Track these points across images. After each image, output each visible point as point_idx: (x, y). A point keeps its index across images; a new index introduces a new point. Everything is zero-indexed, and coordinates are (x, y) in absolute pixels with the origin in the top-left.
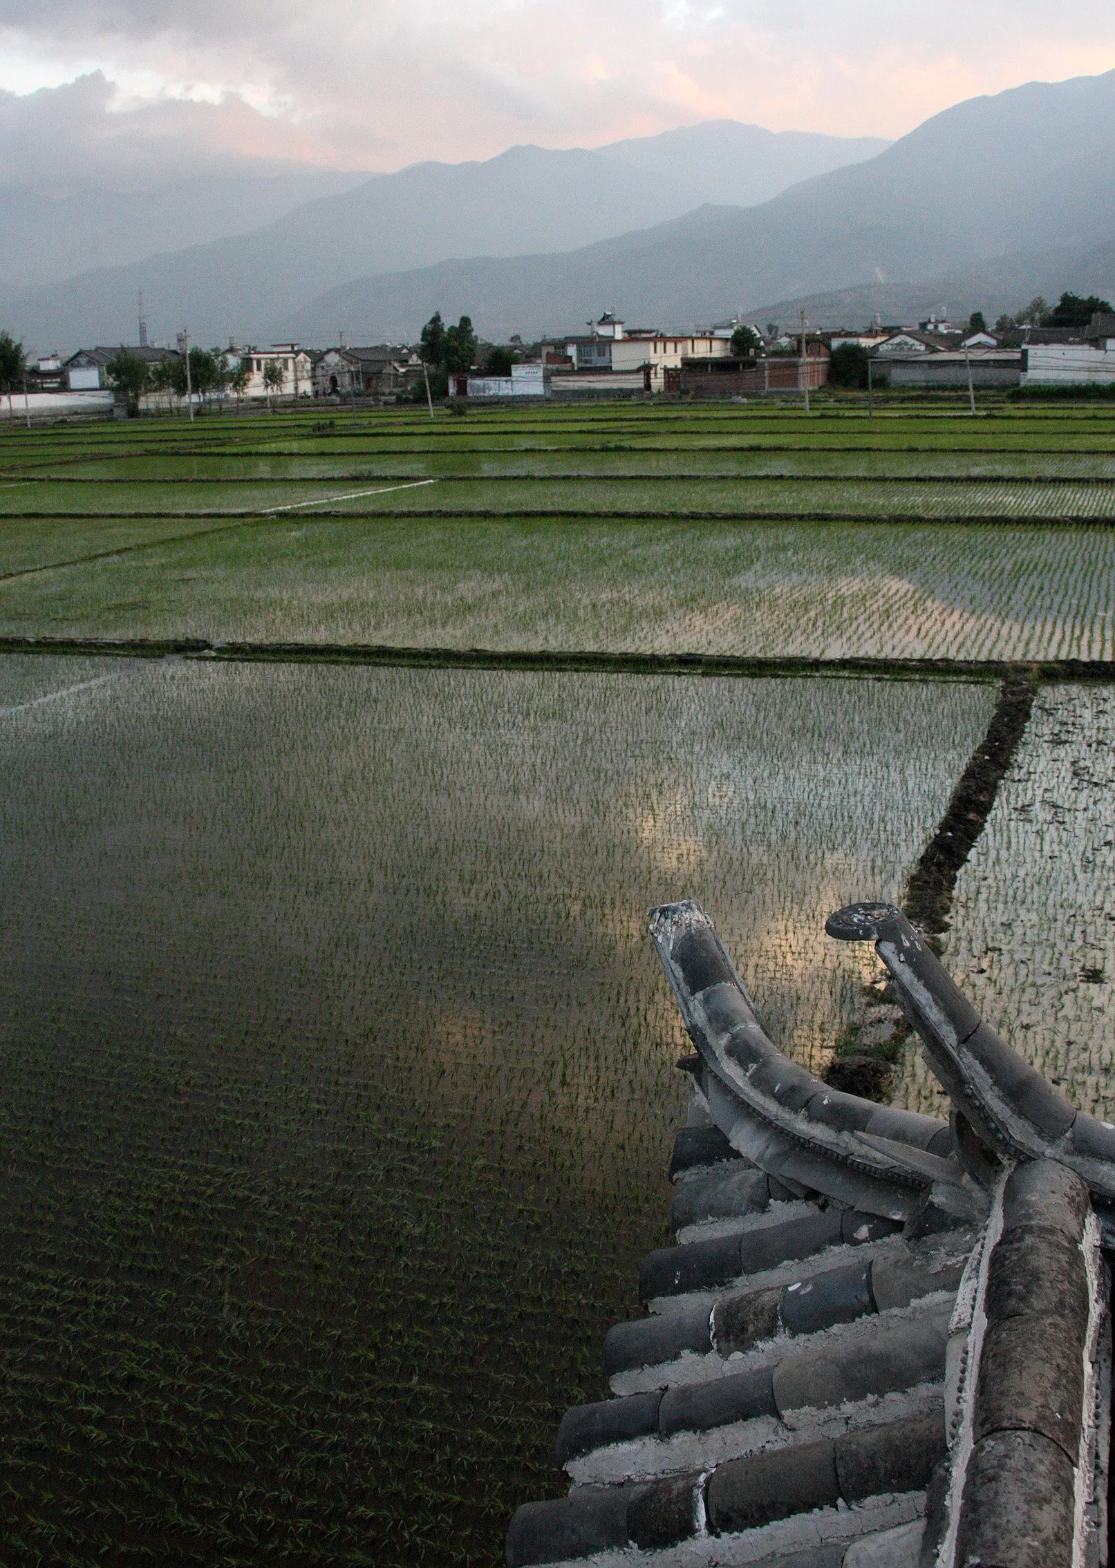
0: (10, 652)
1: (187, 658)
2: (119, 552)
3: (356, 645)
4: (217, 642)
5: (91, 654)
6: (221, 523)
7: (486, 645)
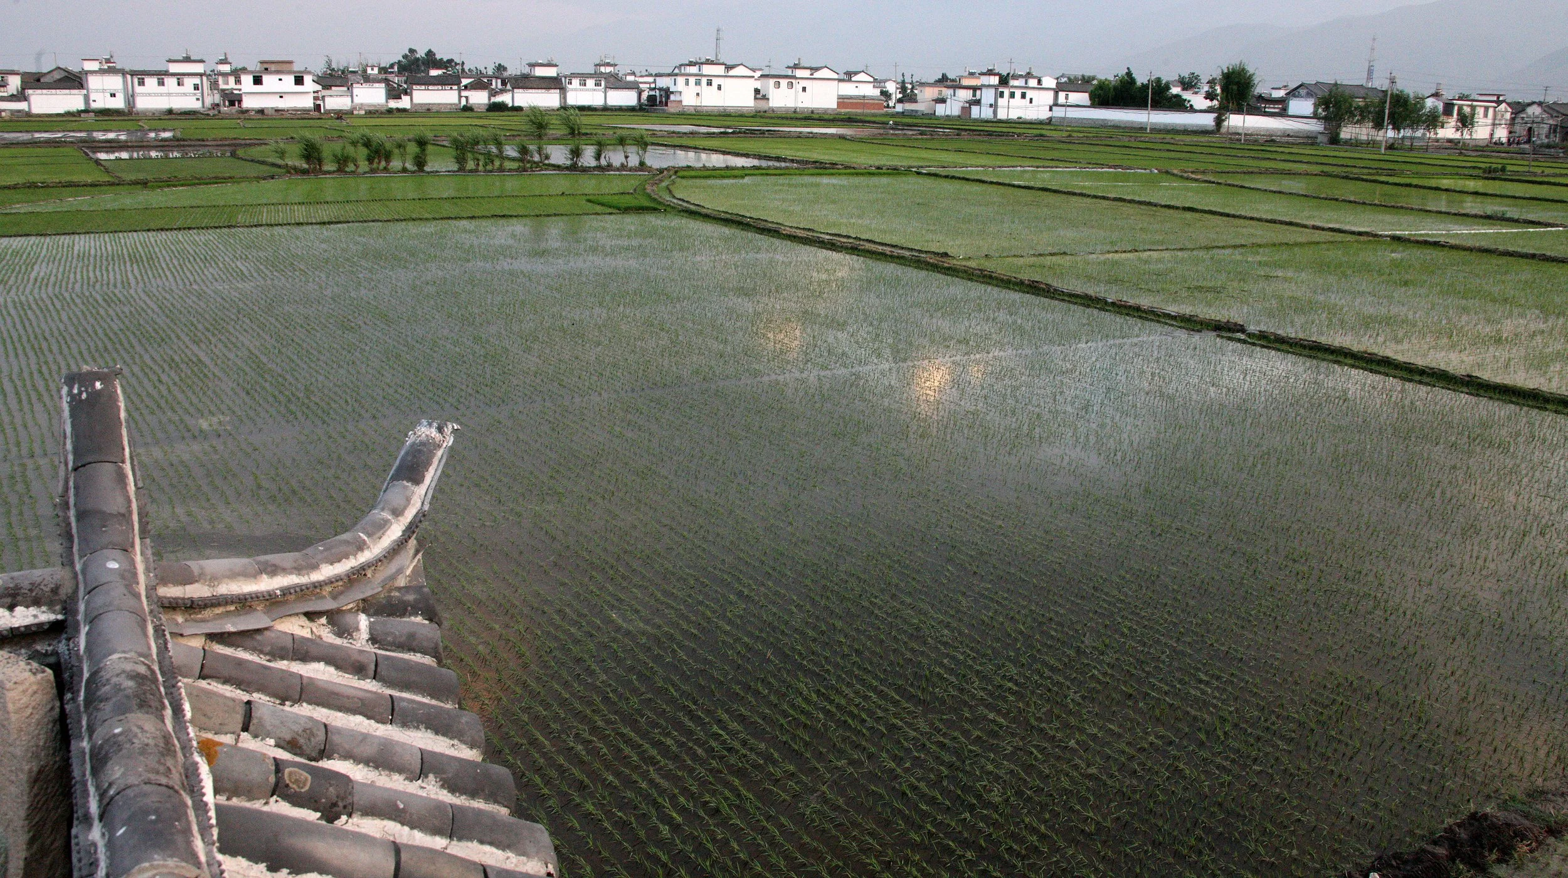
0: (1088, 306)
1: (1218, 336)
2: (1235, 247)
3: (1365, 352)
4: (1252, 328)
5: (1147, 319)
6: (1339, 237)
7: (1486, 375)
